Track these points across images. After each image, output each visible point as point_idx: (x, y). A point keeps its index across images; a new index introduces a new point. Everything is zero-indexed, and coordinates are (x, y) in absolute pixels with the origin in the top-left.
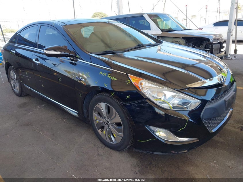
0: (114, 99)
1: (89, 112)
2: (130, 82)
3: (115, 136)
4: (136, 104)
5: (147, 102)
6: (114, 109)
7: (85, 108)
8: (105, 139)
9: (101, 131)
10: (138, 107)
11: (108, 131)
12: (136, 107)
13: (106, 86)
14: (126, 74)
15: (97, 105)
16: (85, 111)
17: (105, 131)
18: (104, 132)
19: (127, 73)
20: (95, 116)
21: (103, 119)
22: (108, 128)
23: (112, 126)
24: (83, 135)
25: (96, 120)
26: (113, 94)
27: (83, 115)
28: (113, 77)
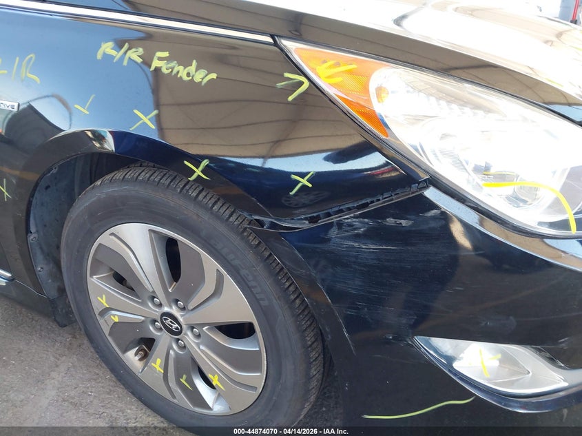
0: (207, 199)
1: (64, 270)
2: (306, 84)
3: (215, 382)
4: (356, 222)
5: (433, 206)
6: (206, 257)
7: (38, 252)
8: (162, 390)
9: (137, 358)
10: (369, 235)
11: (178, 359)
12: (357, 237)
13: (144, 123)
14: (269, 40)
15: (105, 239)
16: (42, 268)
17: (159, 361)
18: (157, 364)
19: (272, 36)
20: (101, 292)
21: (143, 303)
22: (175, 346)
23: (198, 336)
24: (54, 374)
25: (105, 311)
26: (198, 172)
27: (37, 285)
28: (186, 64)
